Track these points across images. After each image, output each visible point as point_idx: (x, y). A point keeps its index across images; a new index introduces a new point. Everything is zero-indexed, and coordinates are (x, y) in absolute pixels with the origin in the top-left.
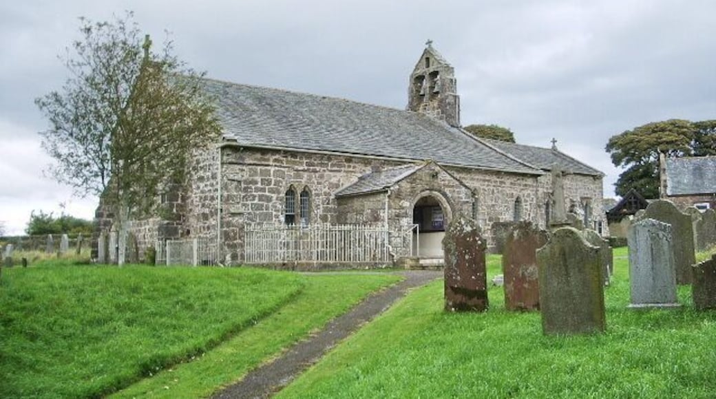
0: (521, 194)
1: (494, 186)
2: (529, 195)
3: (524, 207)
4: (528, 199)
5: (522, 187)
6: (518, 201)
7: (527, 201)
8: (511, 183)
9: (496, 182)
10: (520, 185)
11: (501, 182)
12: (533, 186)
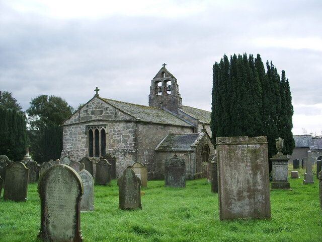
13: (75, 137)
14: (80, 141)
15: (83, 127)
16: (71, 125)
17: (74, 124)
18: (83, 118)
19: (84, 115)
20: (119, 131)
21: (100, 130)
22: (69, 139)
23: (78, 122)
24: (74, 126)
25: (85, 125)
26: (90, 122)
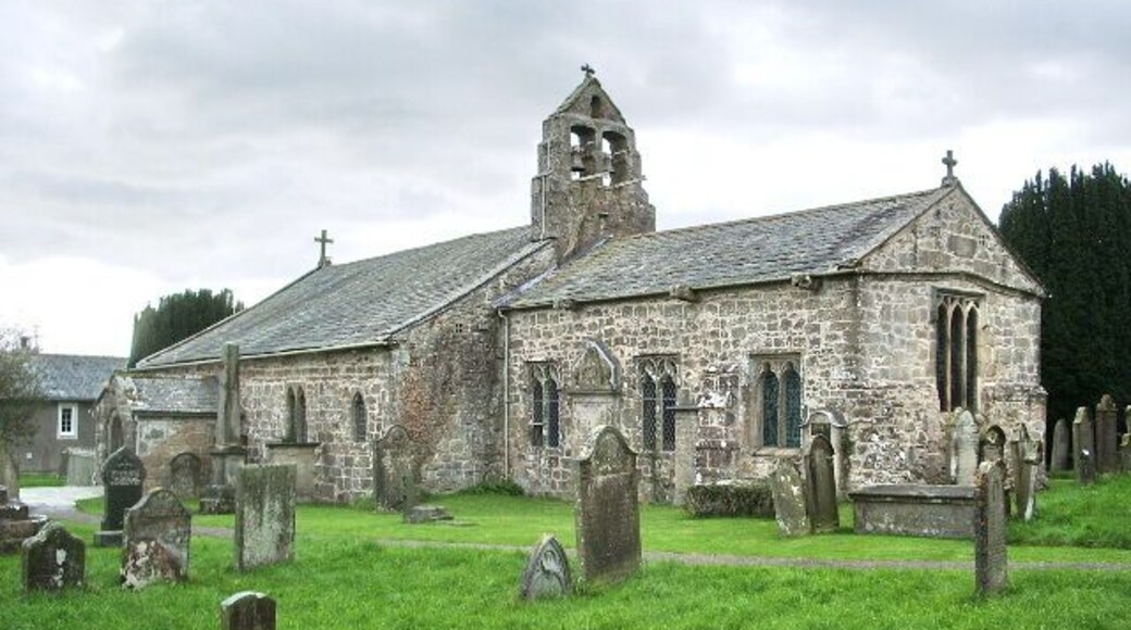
0: (362, 387)
1: (323, 379)
2: (376, 389)
3: (369, 411)
4: (375, 396)
5: (364, 374)
6: (359, 402)
7: (374, 401)
8: (348, 370)
9: (325, 370)
10: (360, 371)
11: (333, 370)
12: (383, 369)
13: (899, 331)
14: (912, 345)
15: (924, 290)
16: (886, 276)
17: (899, 275)
18: (926, 257)
19: (929, 244)
20: (1008, 323)
21: (966, 310)
22: (876, 335)
23: (909, 268)
24: (897, 284)
25: (929, 284)
26: (944, 275)
